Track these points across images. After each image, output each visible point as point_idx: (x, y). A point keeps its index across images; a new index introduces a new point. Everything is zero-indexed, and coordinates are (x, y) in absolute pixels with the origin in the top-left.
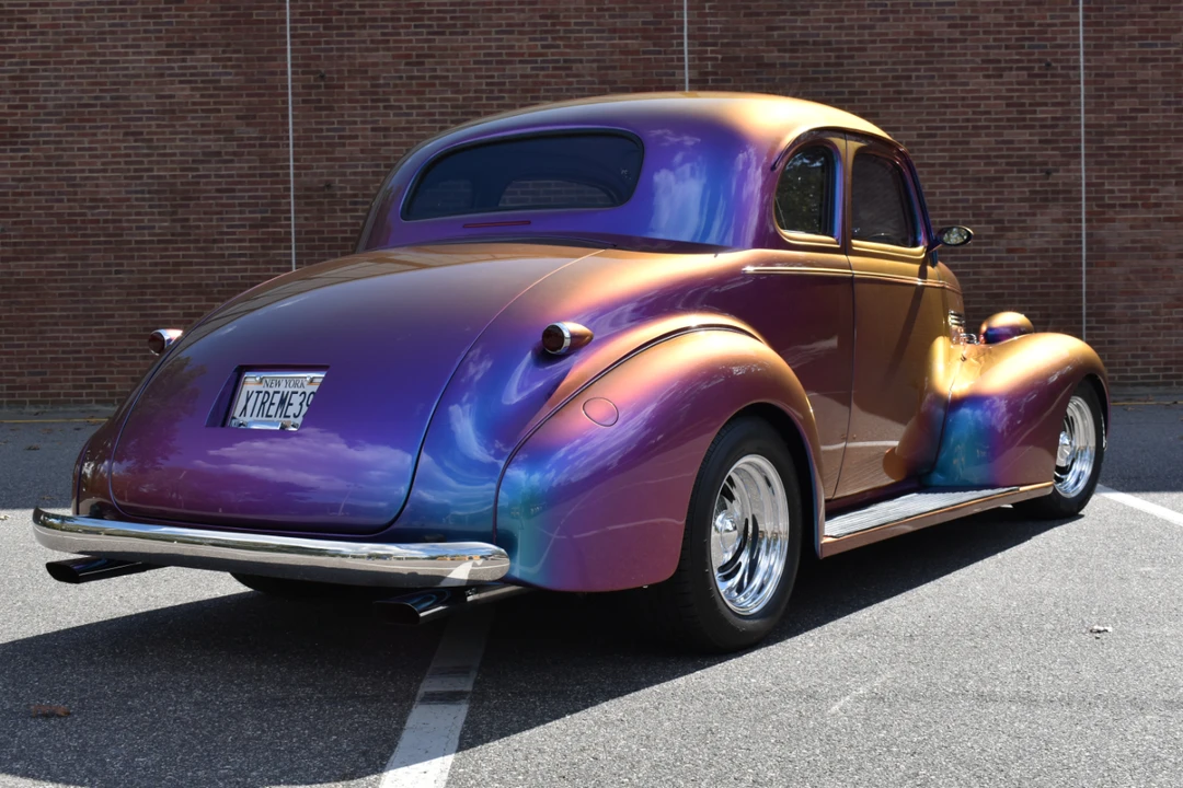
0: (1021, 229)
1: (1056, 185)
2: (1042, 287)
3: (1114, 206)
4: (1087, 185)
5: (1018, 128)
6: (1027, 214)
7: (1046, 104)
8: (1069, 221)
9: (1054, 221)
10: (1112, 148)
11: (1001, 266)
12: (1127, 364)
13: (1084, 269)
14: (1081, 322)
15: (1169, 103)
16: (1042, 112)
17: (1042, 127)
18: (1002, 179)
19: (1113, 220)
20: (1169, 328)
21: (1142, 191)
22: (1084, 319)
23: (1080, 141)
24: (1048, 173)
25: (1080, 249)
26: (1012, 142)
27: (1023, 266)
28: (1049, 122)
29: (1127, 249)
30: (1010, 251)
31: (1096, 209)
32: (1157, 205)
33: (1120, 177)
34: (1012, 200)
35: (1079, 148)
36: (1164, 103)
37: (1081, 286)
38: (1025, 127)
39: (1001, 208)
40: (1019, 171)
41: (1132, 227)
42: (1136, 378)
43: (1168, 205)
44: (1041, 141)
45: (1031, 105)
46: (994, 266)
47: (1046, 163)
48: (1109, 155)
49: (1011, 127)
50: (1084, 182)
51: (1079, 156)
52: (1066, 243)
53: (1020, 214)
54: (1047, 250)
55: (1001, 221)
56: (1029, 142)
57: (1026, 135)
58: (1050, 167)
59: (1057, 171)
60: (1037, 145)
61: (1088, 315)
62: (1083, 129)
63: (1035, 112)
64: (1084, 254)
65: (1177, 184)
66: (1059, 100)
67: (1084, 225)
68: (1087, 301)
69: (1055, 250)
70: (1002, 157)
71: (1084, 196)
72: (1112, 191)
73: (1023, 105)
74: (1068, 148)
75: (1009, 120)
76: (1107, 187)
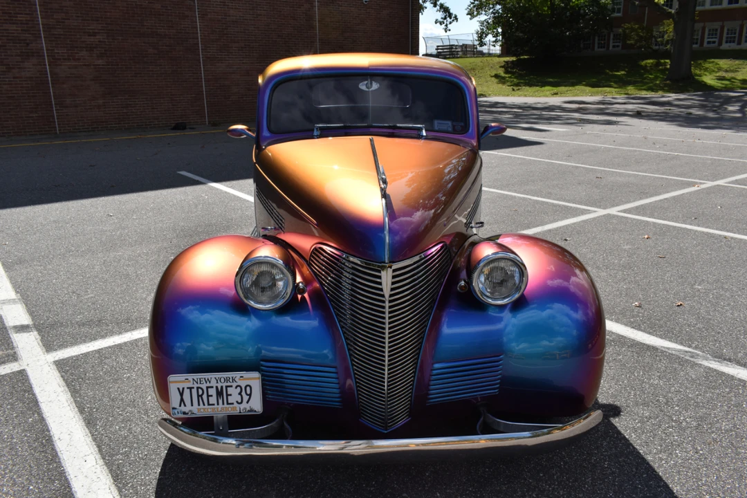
0: (19, 68)
1: (32, 49)
2: (33, 93)
3: (60, 59)
4: (47, 50)
5: (10, 23)
6: (20, 62)
7: (22, 14)
8: (41, 65)
9: (33, 65)
10: (56, 34)
11: (11, 84)
12: (75, 123)
13: (50, 85)
14: (53, 108)
15: (78, 17)
16: (20, 17)
17: (21, 24)
18: (5, 46)
19: (61, 65)
20: (91, 109)
21: (71, 53)
22: (54, 106)
23: (40, 31)
24: (28, 44)
25: (48, 77)
26: (8, 30)
27: (22, 84)
28: (24, 22)
29: (69, 77)
30: (14, 78)
31: (52, 60)
32: (79, 59)
33: (61, 47)
34: (12, 56)
35: (40, 34)
36: (76, 16)
37: (50, 93)
38: (14, 24)
39: (8, 59)
40: (14, 43)
41: (69, 68)
42: (79, 129)
43: (84, 59)
44: (22, 30)
45: (15, 14)
46: (8, 84)
47: (26, 40)
48: (55, 38)
49: (7, 23)
50: (45, 49)
51: (41, 37)
52: (40, 74)
53: (17, 62)
54: (32, 77)
55: (9, 65)
56: (17, 30)
57: (14, 27)
58: (28, 41)
59: (32, 43)
60: (20, 32)
61: (55, 104)
62: (41, 26)
63: (17, 17)
64: (50, 79)
65: (86, 51)
66: (28, 12)
67: (48, 67)
68: (54, 99)
69: (36, 77)
70: (5, 36)
71: (46, 54)
72: (58, 53)
73: (11, 13)
74: (36, 34)
75: (5, 20)
76: (56, 51)
